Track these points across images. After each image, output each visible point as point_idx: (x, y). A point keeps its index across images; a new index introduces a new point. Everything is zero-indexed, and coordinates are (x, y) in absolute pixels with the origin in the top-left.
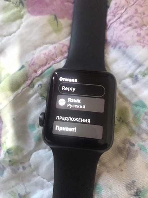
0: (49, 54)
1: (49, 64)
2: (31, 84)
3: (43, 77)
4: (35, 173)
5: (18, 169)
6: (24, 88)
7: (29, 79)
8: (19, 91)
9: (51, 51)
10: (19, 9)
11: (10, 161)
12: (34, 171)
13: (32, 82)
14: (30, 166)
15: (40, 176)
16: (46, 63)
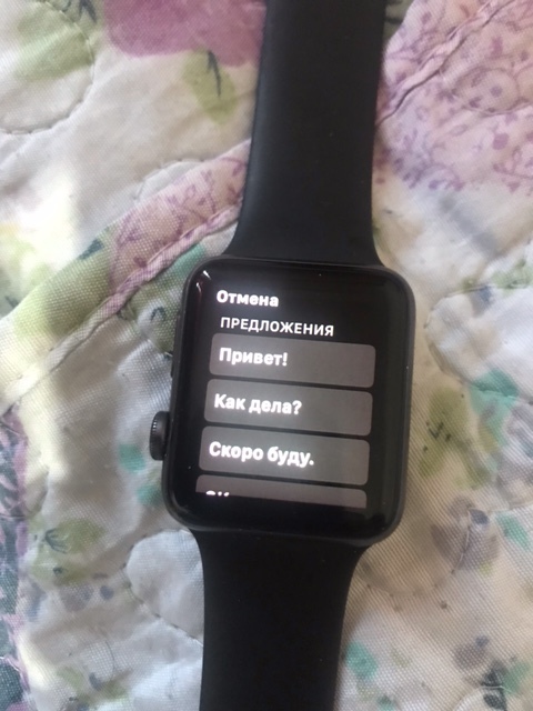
0: (187, 198)
1: (188, 235)
2: (125, 306)
3: (166, 285)
4: (144, 608)
5: (87, 597)
6: (99, 324)
7: (118, 289)
8: (84, 332)
9: (193, 187)
10: (77, 29)
11: (58, 570)
12: (142, 602)
13: (129, 300)
14: (128, 585)
15: (162, 620)
16: (179, 232)
